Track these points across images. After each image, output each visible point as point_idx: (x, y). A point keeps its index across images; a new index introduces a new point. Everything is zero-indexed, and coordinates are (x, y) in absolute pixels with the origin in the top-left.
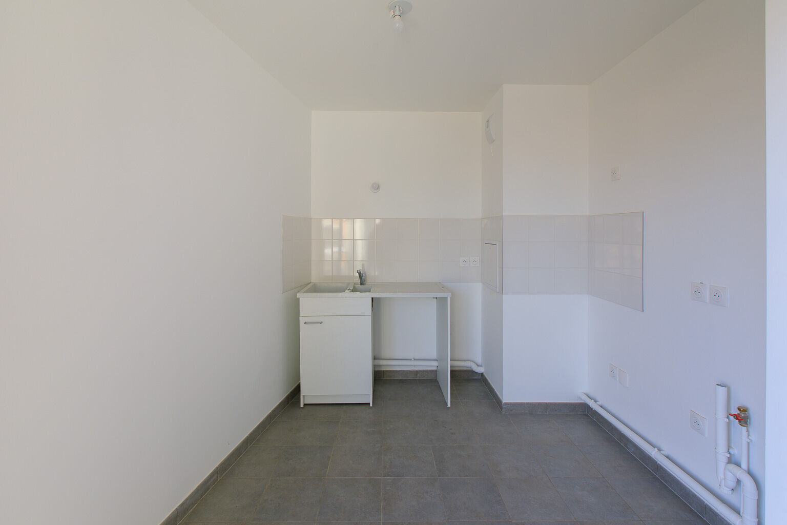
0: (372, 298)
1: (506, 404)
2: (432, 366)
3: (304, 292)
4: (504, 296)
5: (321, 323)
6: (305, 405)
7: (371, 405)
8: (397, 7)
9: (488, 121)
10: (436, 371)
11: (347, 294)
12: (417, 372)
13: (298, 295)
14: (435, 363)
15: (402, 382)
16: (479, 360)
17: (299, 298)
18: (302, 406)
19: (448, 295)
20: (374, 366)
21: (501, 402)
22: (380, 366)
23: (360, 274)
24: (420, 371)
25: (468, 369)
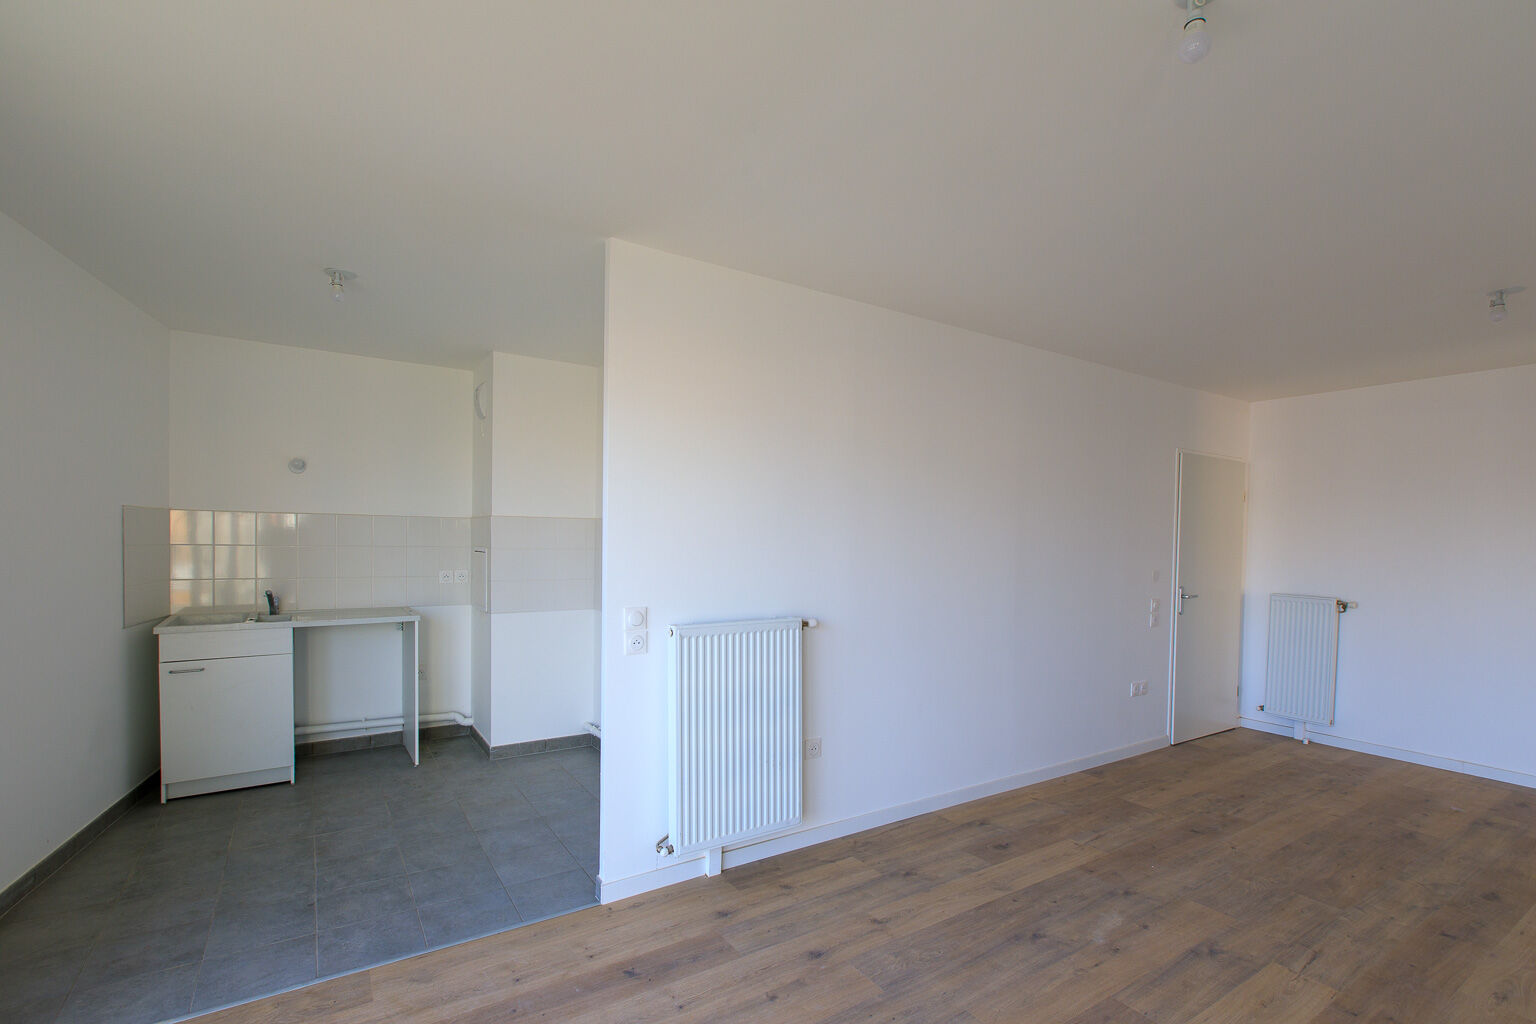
0: (294, 629)
1: (494, 748)
2: (395, 726)
3: (168, 626)
4: (493, 616)
5: (203, 669)
6: (168, 801)
7: (293, 782)
8: (337, 274)
9: (477, 390)
10: (401, 733)
11: (249, 624)
12: (370, 738)
13: (156, 630)
14: (401, 721)
15: (344, 754)
16: (468, 709)
17: (157, 636)
18: (163, 801)
19: (416, 619)
20: (297, 737)
21: (488, 747)
22: (306, 736)
23: (270, 597)
24: (376, 736)
25: (451, 724)
